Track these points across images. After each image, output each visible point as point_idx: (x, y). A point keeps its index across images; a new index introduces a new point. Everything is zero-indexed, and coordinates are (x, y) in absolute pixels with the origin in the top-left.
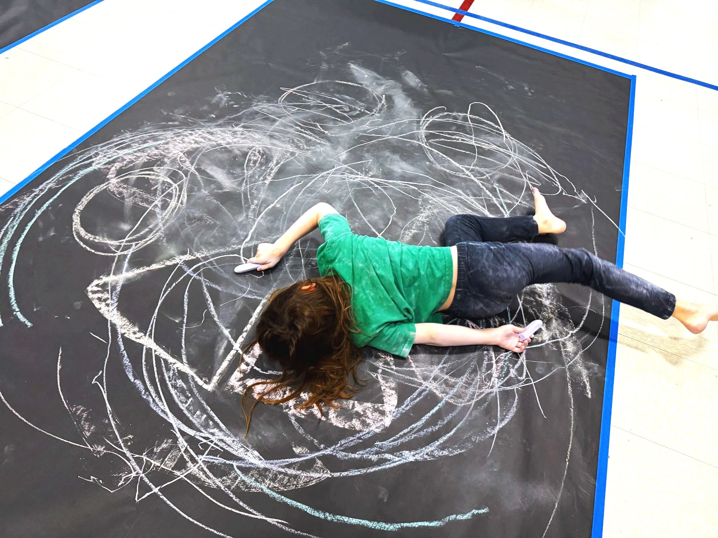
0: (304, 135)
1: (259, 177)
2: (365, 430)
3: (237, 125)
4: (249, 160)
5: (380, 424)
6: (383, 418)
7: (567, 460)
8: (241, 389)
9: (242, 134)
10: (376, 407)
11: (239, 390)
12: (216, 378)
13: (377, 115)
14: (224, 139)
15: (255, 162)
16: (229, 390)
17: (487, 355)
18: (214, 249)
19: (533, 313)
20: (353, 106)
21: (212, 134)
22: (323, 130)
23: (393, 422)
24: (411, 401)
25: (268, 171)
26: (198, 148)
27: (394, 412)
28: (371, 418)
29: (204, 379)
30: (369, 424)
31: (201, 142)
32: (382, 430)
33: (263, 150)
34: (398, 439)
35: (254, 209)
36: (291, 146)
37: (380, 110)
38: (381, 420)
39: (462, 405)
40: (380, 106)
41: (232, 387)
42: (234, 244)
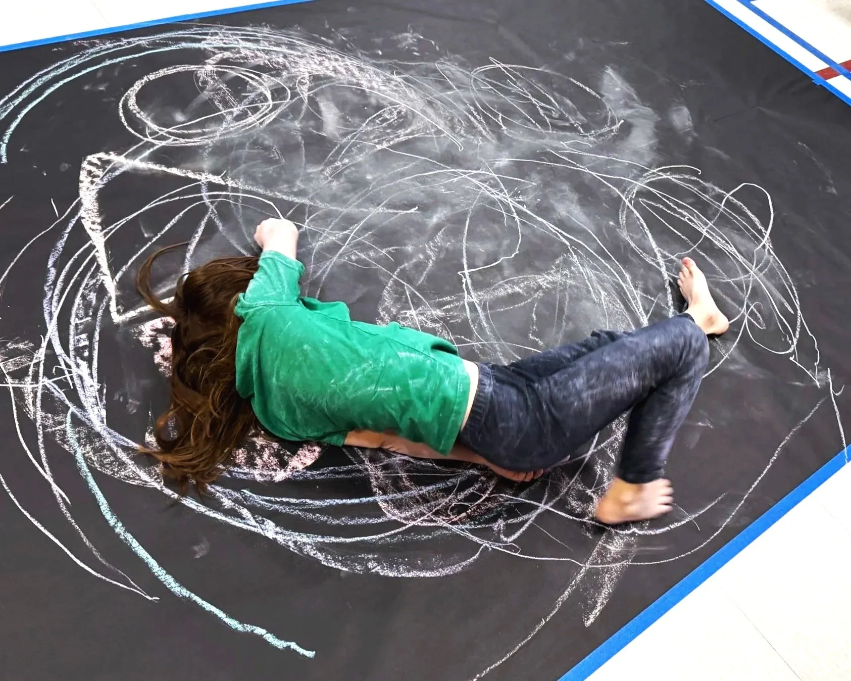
0: (472, 119)
1: (374, 138)
2: (245, 468)
3: (398, 73)
4: (380, 115)
5: (269, 473)
6: (279, 469)
8: (148, 339)
9: (396, 86)
10: (281, 452)
11: (145, 339)
12: (132, 314)
13: (592, 139)
14: (370, 81)
15: (385, 120)
16: (135, 333)
17: (483, 483)
18: (252, 185)
19: (599, 472)
20: (567, 116)
21: (361, 69)
22: (502, 124)
23: (287, 481)
24: (332, 472)
25: (392, 137)
26: (331, 77)
27: (298, 471)
28: (264, 459)
29: (119, 307)
30: (257, 465)
31: (341, 73)
32: (265, 481)
33: (406, 113)
34: (276, 502)
35: (338, 167)
36: (446, 123)
37: (601, 135)
38: (276, 470)
39: (394, 518)
40: (606, 129)
41: (141, 333)
42: (280, 192)
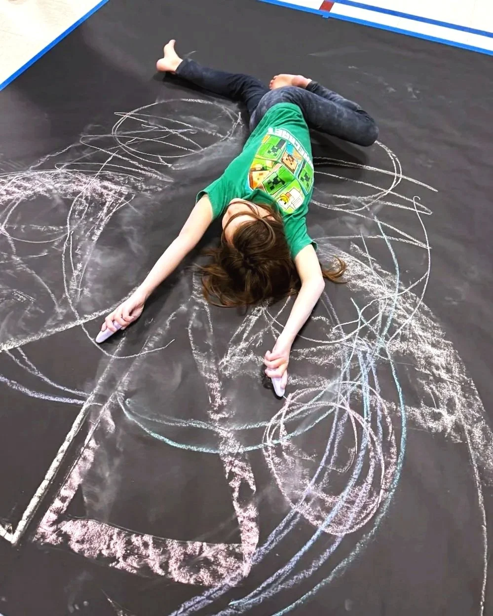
0: (143, 172)
1: (85, 232)
2: (216, 584)
3: (59, 166)
4: (74, 211)
5: (237, 573)
6: (240, 564)
7: (482, 603)
8: (54, 536)
9: (66, 177)
10: (231, 549)
11: (51, 538)
12: (22, 524)
13: (232, 138)
14: (43, 186)
15: (81, 212)
16: (39, 539)
17: (374, 457)
18: (25, 338)
19: (430, 391)
20: (203, 130)
21: (28, 179)
22: (166, 164)
23: (253, 569)
24: (277, 535)
25: (97, 223)
26: (10, 201)
27: (254, 554)
28: (224, 565)
29: (7, 527)
30: (222, 575)
31: (14, 192)
32: (239, 582)
33: (92, 196)
34: (260, 592)
35: (78, 276)
36: (127, 187)
37: (235, 132)
38: (238, 567)
39: (344, 534)
40: (235, 125)
41: (43, 536)
42: (50, 327)
